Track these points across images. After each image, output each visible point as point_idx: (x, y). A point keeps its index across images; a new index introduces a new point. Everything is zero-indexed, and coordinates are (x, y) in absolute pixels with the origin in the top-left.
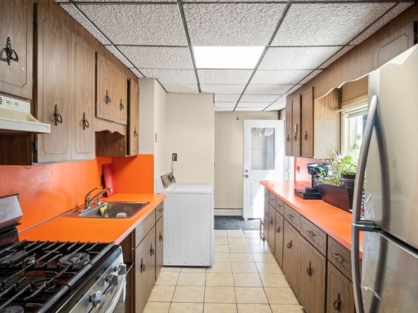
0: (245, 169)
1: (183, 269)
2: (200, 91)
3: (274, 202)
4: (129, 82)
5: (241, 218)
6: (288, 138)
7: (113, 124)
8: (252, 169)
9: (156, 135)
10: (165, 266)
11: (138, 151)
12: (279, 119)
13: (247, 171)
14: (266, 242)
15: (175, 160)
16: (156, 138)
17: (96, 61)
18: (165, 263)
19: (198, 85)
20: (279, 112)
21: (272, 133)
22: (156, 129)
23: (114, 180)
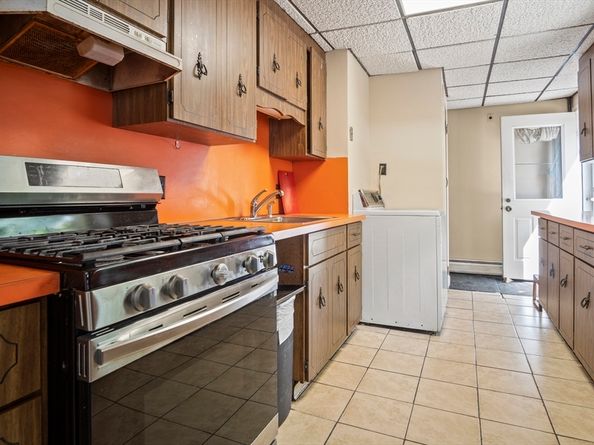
0: (505, 197)
1: (392, 331)
2: (420, 67)
3: (556, 236)
4: (309, 54)
5: (500, 278)
6: (585, 129)
7: (285, 104)
8: (519, 196)
9: (351, 129)
10: (366, 324)
11: (325, 153)
12: (570, 109)
13: (508, 200)
14: (544, 313)
15: (383, 172)
16: (351, 134)
17: (258, 12)
18: (366, 318)
19: (414, 52)
20: (570, 99)
21: (555, 136)
22: (351, 122)
23: (294, 194)
